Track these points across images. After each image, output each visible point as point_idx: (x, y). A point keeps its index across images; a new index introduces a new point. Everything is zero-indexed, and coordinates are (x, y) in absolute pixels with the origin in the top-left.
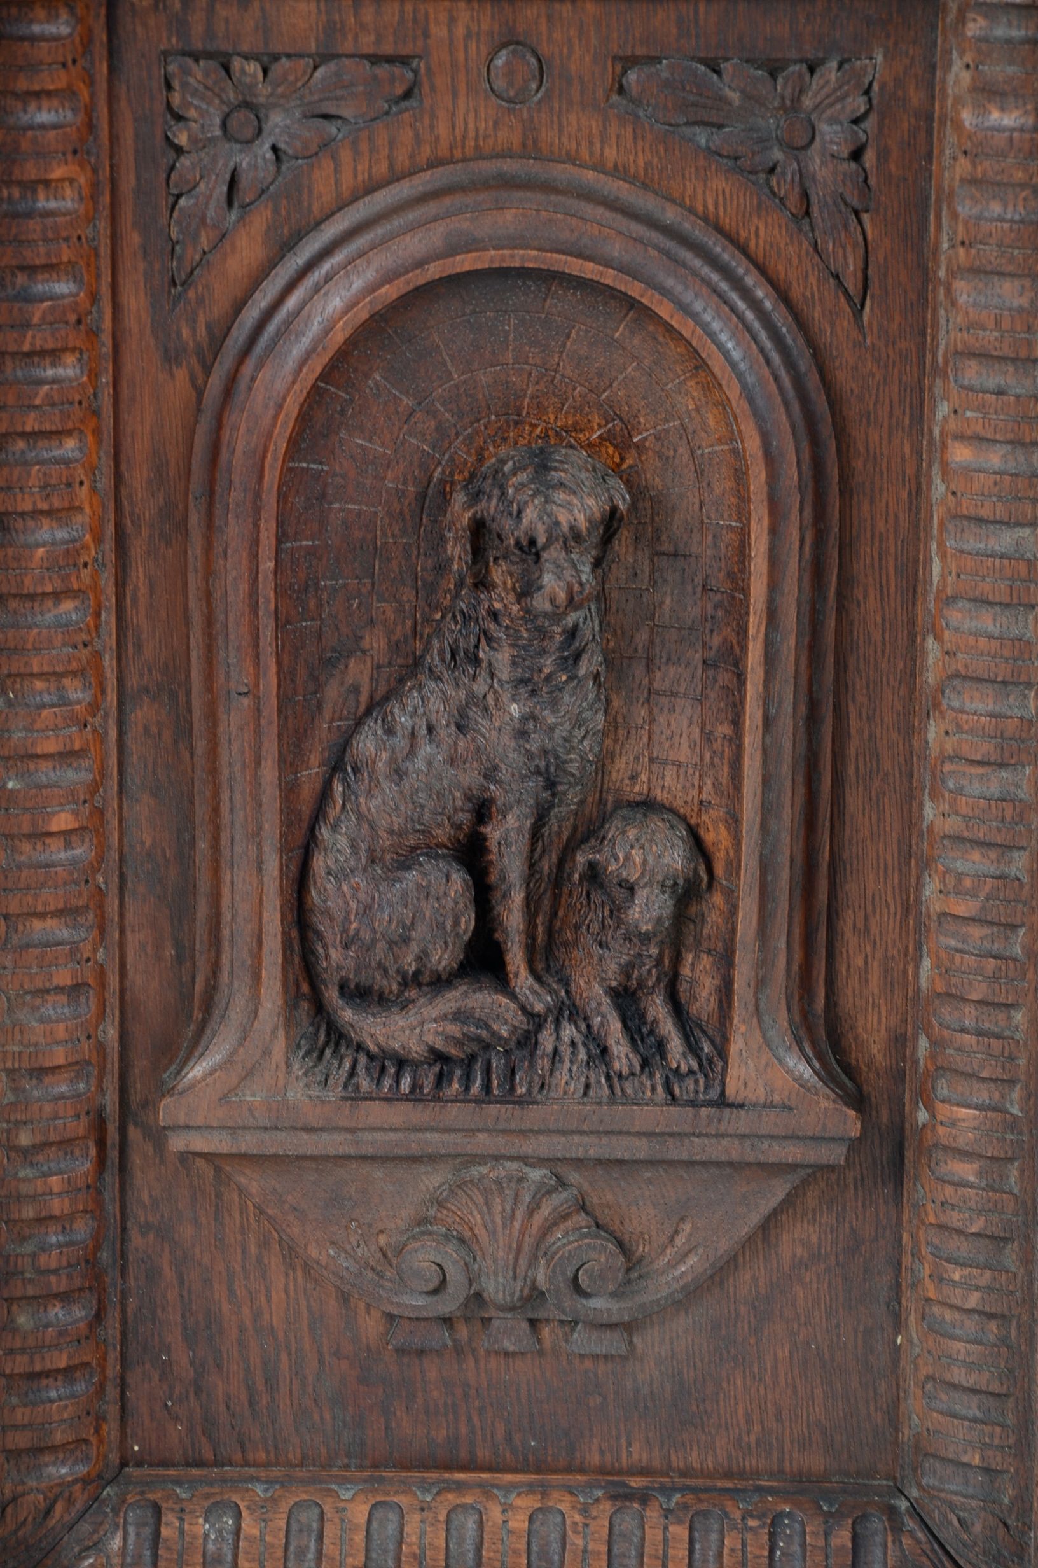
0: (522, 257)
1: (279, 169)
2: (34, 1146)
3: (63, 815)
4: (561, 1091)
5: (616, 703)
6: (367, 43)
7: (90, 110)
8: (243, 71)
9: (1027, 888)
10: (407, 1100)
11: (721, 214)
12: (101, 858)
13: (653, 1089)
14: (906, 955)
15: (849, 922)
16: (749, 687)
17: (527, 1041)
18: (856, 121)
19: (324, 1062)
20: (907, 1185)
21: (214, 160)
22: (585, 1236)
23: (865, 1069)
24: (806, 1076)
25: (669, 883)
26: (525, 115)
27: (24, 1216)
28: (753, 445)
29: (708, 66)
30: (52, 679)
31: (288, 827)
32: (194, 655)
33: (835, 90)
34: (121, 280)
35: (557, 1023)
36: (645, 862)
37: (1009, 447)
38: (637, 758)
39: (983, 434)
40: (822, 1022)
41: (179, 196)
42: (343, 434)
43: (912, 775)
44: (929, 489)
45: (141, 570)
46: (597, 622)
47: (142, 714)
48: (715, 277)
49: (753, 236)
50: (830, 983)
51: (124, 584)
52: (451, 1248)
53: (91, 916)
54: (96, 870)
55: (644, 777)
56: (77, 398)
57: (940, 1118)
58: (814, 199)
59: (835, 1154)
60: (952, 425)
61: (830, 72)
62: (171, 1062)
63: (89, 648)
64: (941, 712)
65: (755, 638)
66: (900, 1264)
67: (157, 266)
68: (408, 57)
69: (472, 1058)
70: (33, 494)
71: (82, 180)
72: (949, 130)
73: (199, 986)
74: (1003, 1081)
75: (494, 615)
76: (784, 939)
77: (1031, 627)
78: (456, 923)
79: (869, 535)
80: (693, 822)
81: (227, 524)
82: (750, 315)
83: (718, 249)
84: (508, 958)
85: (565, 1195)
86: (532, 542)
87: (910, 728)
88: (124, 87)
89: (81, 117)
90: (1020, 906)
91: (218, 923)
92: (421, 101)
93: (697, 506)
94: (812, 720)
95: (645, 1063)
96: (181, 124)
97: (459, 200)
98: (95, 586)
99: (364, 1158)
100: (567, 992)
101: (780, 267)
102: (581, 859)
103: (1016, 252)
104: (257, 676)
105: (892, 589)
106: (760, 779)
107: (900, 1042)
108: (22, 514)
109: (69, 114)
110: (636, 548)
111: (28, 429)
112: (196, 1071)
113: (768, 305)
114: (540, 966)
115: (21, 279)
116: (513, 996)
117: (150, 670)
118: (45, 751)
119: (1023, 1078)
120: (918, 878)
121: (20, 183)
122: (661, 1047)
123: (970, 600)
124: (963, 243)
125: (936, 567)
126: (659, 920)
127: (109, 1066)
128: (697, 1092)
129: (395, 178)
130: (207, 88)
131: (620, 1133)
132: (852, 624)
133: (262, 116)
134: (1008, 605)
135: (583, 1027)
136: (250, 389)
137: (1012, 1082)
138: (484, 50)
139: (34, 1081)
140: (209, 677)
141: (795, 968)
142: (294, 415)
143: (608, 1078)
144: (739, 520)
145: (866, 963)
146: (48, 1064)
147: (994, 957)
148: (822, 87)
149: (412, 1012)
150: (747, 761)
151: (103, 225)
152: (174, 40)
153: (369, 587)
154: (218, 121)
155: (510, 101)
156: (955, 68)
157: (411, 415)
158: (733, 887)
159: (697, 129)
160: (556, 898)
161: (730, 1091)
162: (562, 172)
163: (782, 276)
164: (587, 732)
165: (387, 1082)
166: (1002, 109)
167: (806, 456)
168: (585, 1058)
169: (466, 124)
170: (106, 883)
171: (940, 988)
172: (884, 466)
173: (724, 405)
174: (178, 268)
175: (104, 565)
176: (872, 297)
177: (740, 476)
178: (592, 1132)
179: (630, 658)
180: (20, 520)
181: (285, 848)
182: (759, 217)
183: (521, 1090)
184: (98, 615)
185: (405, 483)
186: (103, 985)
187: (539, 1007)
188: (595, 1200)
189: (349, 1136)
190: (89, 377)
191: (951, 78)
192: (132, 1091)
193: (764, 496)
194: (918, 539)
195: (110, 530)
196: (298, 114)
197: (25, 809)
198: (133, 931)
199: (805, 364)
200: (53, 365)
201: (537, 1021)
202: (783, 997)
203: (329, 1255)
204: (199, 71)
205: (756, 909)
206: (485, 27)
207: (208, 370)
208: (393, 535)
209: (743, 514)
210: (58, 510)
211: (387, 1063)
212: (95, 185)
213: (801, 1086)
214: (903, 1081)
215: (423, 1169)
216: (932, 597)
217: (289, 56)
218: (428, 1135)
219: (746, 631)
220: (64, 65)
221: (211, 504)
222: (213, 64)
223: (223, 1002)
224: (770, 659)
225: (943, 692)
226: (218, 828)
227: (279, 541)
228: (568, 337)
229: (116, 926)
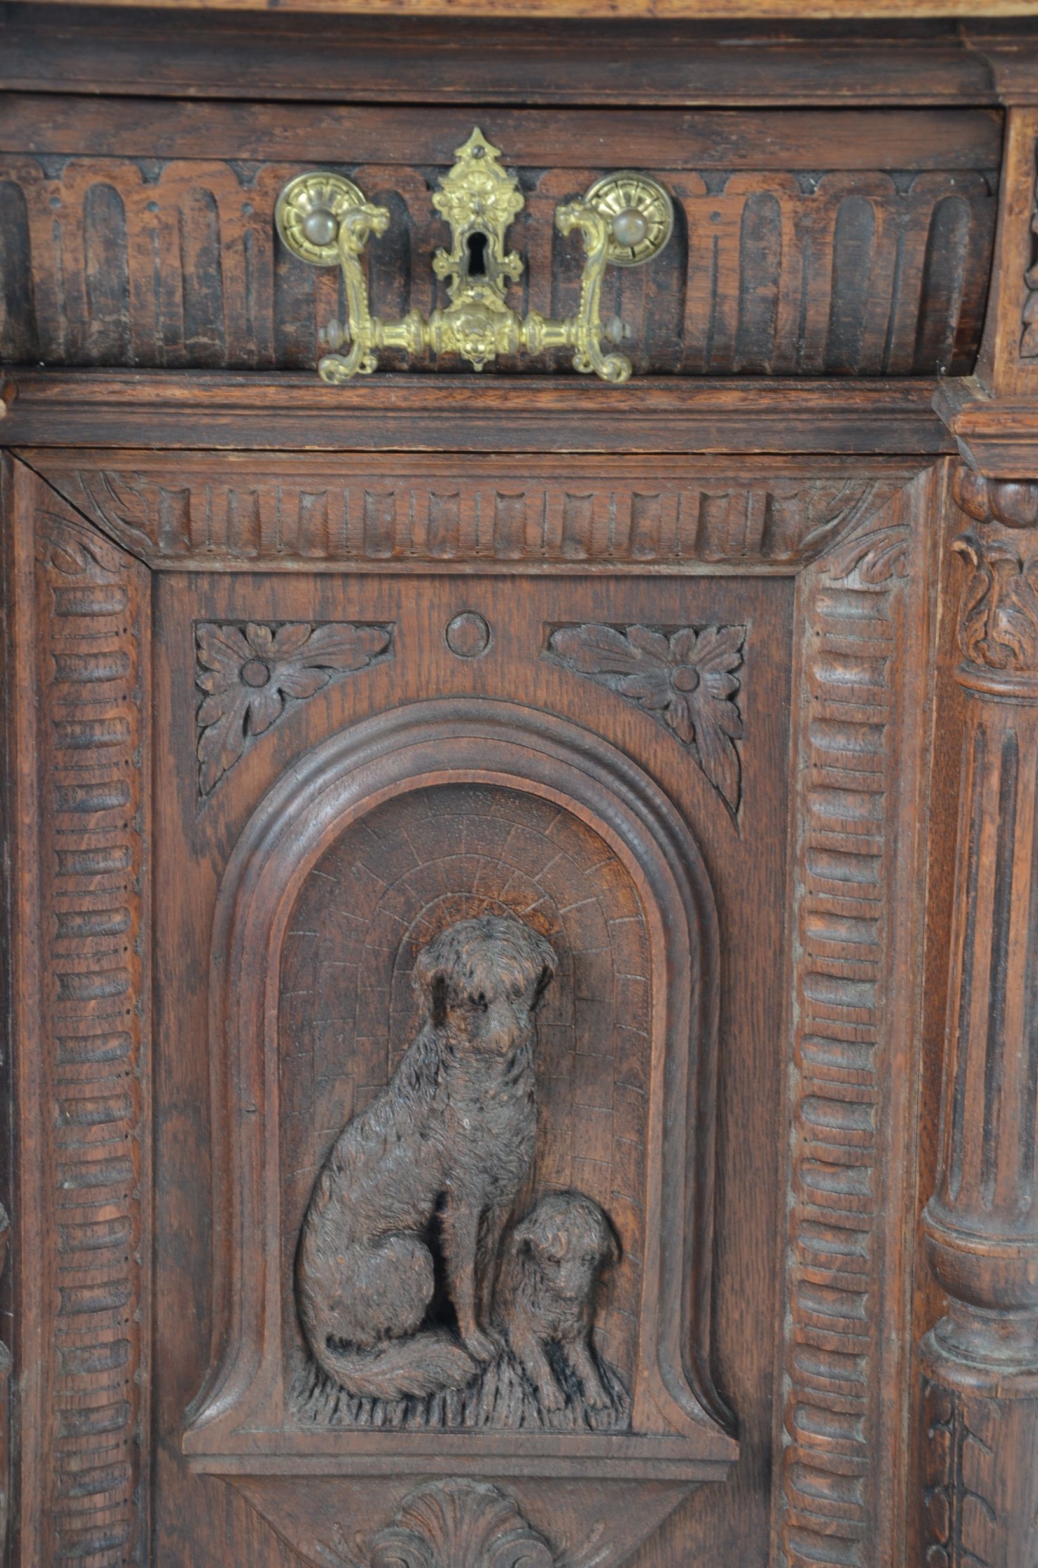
0: (473, 775)
1: (283, 705)
2: (82, 1471)
3: (108, 1208)
4: (502, 1423)
5: (545, 1114)
6: (353, 613)
7: (137, 665)
8: (257, 635)
9: (869, 1263)
10: (380, 1431)
11: (628, 740)
12: (138, 1239)
13: (575, 1420)
14: (773, 1310)
15: (728, 1284)
16: (651, 1105)
17: (475, 1383)
18: (730, 672)
19: (313, 1400)
20: (775, 1493)
21: (233, 700)
22: (520, 1536)
23: (740, 1400)
24: (696, 1411)
25: (588, 1257)
26: (475, 666)
27: (74, 1527)
28: (654, 918)
29: (616, 630)
30: (101, 1101)
31: (286, 1215)
32: (213, 1078)
33: (715, 648)
34: (159, 792)
35: (499, 1365)
36: (569, 1242)
37: (853, 921)
38: (562, 1156)
39: (833, 911)
40: (707, 1364)
41: (205, 728)
42: (332, 908)
43: (777, 1170)
44: (790, 950)
45: (172, 1013)
46: (530, 1052)
47: (171, 1126)
48: (624, 789)
49: (652, 757)
50: (714, 1333)
51: (159, 1024)
52: (413, 1548)
53: (129, 1286)
54: (134, 1249)
55: (567, 1172)
56: (123, 884)
57: (800, 1441)
58: (699, 729)
59: (719, 1474)
60: (809, 903)
61: (711, 634)
62: (192, 1398)
63: (131, 1076)
64: (800, 1123)
65: (655, 1068)
66: (768, 1555)
67: (187, 781)
68: (385, 622)
69: (431, 1396)
70: (87, 959)
71: (130, 719)
72: (803, 680)
73: (215, 1339)
74: (851, 1415)
75: (451, 1049)
76: (678, 1302)
77: (871, 1060)
78: (420, 1289)
79: (743, 984)
80: (606, 1207)
81: (239, 980)
82: (651, 818)
83: (626, 768)
84: (460, 1315)
85: (505, 1503)
86: (482, 997)
87: (775, 1134)
88: (164, 648)
89: (129, 672)
90: (864, 1277)
91: (230, 1290)
92: (395, 656)
93: (610, 963)
94: (700, 1128)
95: (568, 1400)
96: (207, 674)
97: (424, 731)
98: (135, 1028)
99: (345, 1476)
100: (507, 1341)
101: (673, 780)
102: (518, 1236)
103: (857, 774)
104: (263, 1099)
105: (762, 1026)
106: (660, 1177)
107: (768, 1380)
108: (78, 975)
109: (120, 669)
110: (561, 995)
111: (84, 909)
112: (211, 1411)
113: (664, 810)
114: (485, 1320)
115: (80, 794)
116: (463, 1347)
117: (178, 1091)
118: (95, 1158)
119: (866, 1412)
120: (783, 1251)
121: (80, 722)
122: (580, 1386)
123: (823, 1037)
124: (815, 765)
125: (796, 1010)
126: (580, 1287)
127: (143, 1402)
128: (609, 1423)
129: (374, 712)
130: (228, 647)
131: (549, 1456)
132: (730, 1053)
133: (270, 666)
134: (853, 1043)
135: (520, 1371)
136: (259, 875)
137: (858, 1416)
138: (444, 618)
139: (83, 1418)
140: (225, 1097)
141: (687, 1324)
142: (294, 896)
143: (539, 1412)
144: (643, 975)
145: (741, 1316)
146: (94, 1405)
147: (844, 1317)
148: (705, 646)
149: (383, 1361)
150: (650, 1163)
151: (146, 752)
152: (203, 612)
153: (351, 1025)
154: (236, 671)
155: (463, 655)
156: (807, 635)
157: (385, 893)
158: (637, 1261)
159: (608, 676)
160: (498, 1267)
161: (636, 1424)
162: (503, 710)
163: (675, 787)
164: (523, 1138)
165: (364, 1417)
166: (845, 667)
167: (695, 926)
168: (521, 1396)
169: (429, 672)
170: (142, 1258)
171: (800, 1339)
172: (755, 933)
173: (632, 887)
174: (204, 783)
175: (143, 1011)
176: (745, 803)
177: (644, 941)
178: (526, 1456)
179: (556, 1079)
180: (76, 979)
181: (284, 1232)
182: (657, 743)
183: (469, 1422)
184: (138, 1049)
185: (380, 945)
186: (138, 1339)
187: (484, 1356)
188: (529, 1507)
189: (333, 1460)
190: (133, 867)
191: (805, 642)
192: (161, 1421)
193: (664, 958)
194: (782, 988)
195: (148, 983)
196: (298, 666)
197: (78, 1205)
198: (163, 1294)
199: (693, 853)
200: (105, 859)
201: (483, 1366)
202: (678, 1348)
203: (316, 1551)
204: (222, 634)
205: (657, 1279)
206: (444, 600)
207: (226, 858)
208: (371, 986)
209: (647, 971)
210: (107, 971)
211: (364, 1401)
212: (140, 722)
213: (692, 1419)
214: (771, 1409)
215: (391, 1484)
216: (792, 1033)
217: (292, 622)
218: (396, 1459)
219: (649, 1062)
220: (117, 634)
221: (227, 964)
222: (232, 629)
223: (234, 1353)
224: (667, 1085)
225: (802, 1107)
226: (231, 1215)
227: (281, 993)
228: (509, 833)
229: (149, 1292)
